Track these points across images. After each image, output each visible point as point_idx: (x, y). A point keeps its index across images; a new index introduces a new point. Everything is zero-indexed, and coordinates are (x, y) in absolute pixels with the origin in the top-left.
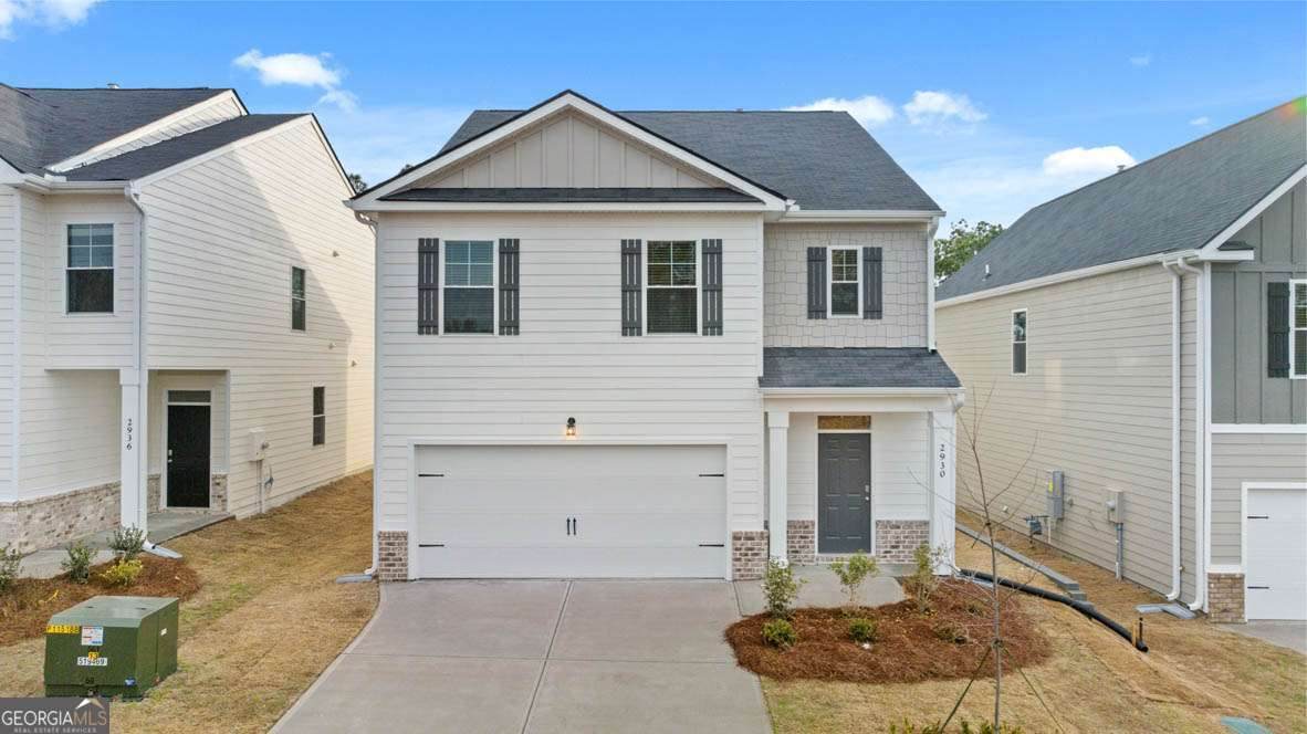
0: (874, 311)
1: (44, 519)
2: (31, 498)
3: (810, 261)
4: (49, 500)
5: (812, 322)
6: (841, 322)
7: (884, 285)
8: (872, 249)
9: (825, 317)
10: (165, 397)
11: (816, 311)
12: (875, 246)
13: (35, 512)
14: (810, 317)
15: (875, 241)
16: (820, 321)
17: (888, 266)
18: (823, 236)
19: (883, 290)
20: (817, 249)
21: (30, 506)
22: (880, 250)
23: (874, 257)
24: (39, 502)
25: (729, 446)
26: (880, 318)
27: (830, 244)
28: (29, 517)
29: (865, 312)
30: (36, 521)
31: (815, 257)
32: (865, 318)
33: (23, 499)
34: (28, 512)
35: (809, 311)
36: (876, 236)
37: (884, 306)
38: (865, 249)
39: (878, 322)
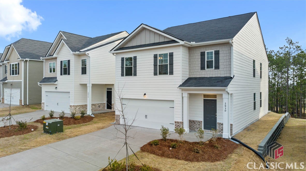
0: (217, 67)
1: (79, 108)
2: (76, 105)
3: (201, 55)
4: (80, 106)
5: (202, 71)
6: (209, 70)
7: (220, 60)
8: (217, 51)
9: (205, 69)
10: (106, 89)
11: (203, 68)
12: (217, 50)
13: (77, 107)
14: (201, 70)
15: (217, 49)
16: (204, 71)
17: (221, 55)
18: (205, 49)
19: (220, 62)
20: (203, 52)
21: (76, 106)
22: (219, 51)
23: (217, 53)
24: (78, 106)
25: (174, 101)
26: (219, 69)
27: (206, 51)
28: (76, 108)
29: (215, 67)
30: (77, 108)
31: (203, 54)
32: (215, 69)
33: (75, 105)
34: (76, 107)
35: (201, 68)
36: (218, 47)
37: (220, 66)
38: (215, 51)
39: (218, 70)
